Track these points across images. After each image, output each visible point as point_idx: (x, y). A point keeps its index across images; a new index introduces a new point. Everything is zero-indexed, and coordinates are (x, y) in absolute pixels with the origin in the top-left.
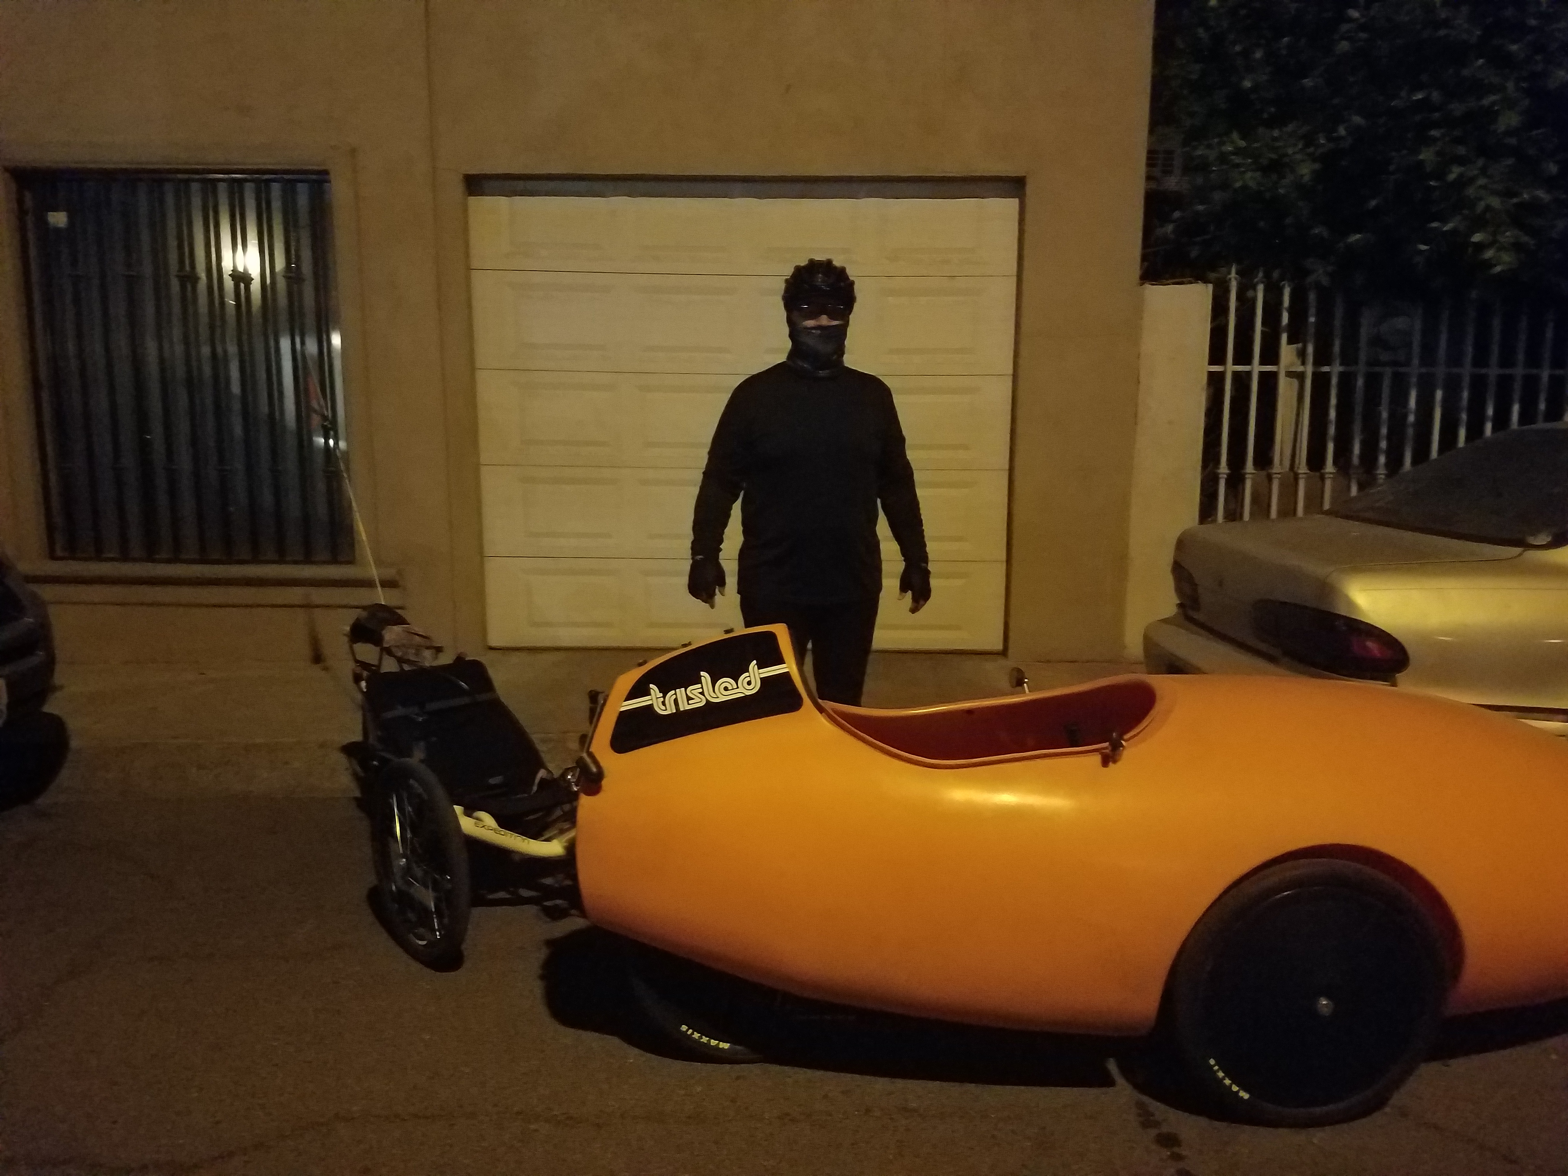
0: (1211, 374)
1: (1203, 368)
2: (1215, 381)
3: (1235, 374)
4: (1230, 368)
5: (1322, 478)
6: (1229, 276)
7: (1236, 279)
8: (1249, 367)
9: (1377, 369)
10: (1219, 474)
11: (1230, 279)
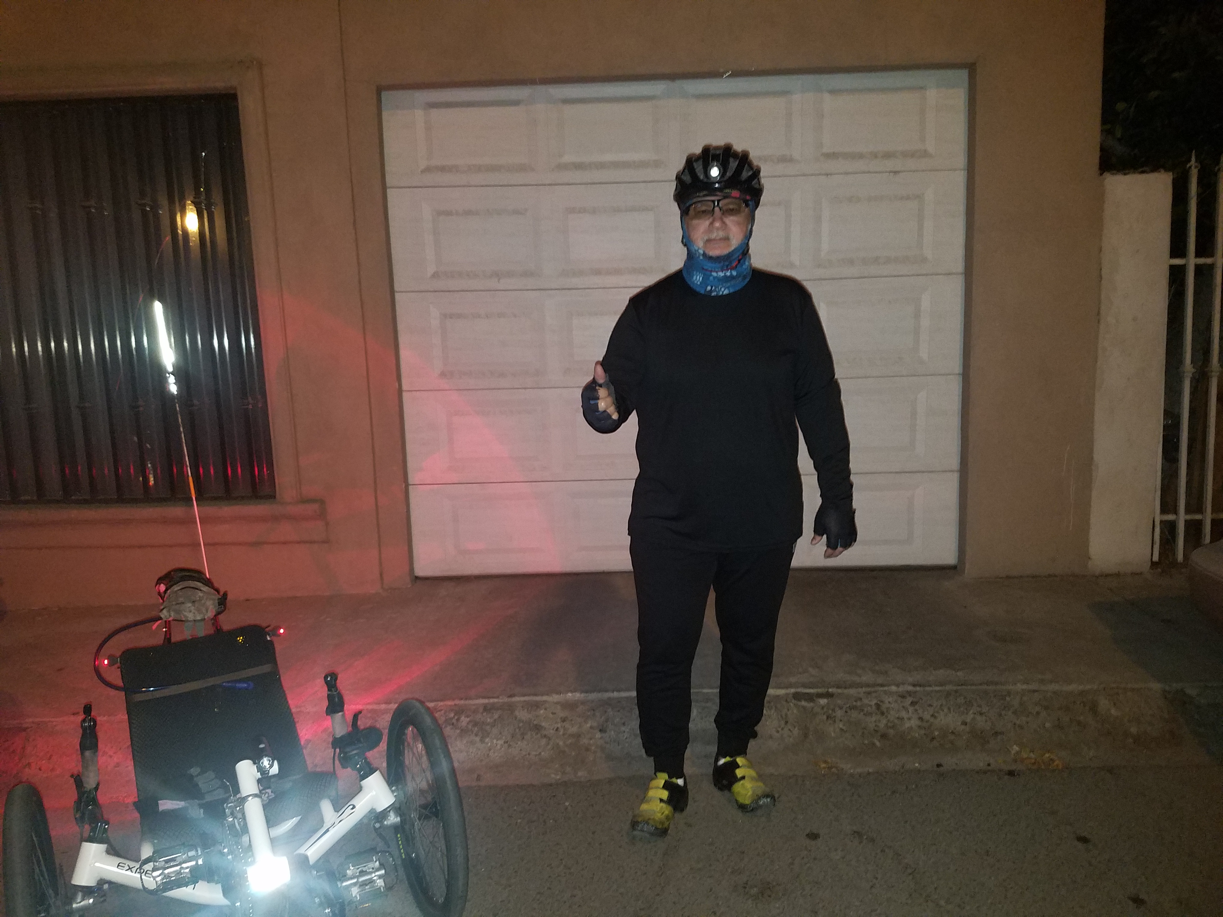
0: (1172, 268)
1: (1164, 261)
2: (1177, 273)
3: (1197, 266)
4: (1192, 261)
6: (1188, 166)
7: (1196, 167)
8: (1211, 259)
10: (1184, 373)
11: (1190, 167)
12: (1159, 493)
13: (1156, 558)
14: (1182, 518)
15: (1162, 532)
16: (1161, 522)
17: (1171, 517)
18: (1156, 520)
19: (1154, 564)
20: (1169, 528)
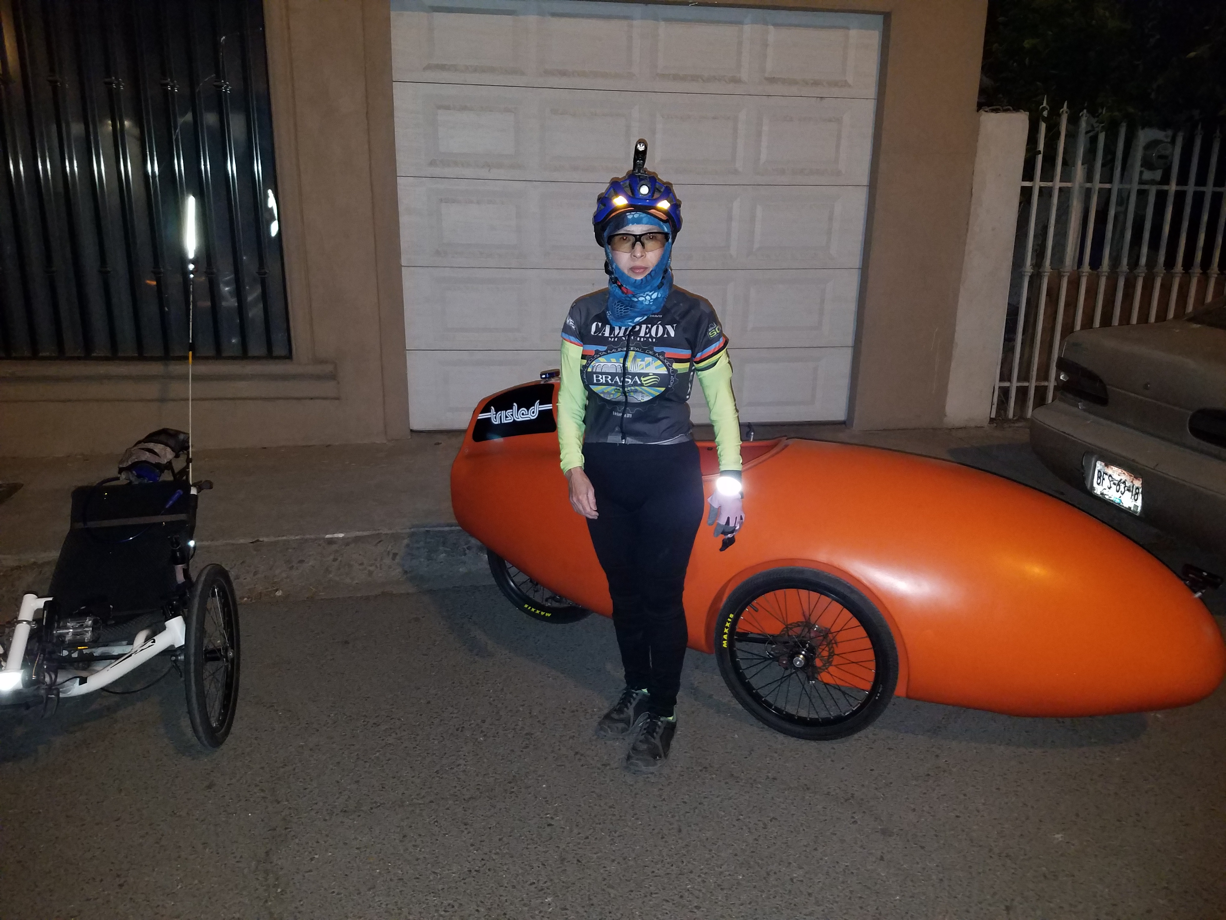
0: (1023, 189)
1: (1018, 183)
2: (1026, 193)
3: (1041, 188)
4: (1037, 184)
5: (1098, 277)
6: (1041, 108)
7: (1046, 109)
8: (1051, 183)
9: (1146, 187)
10: (1025, 272)
12: (999, 367)
13: (993, 416)
14: (1015, 384)
15: (999, 395)
16: (999, 387)
17: (1006, 384)
18: (995, 387)
19: (992, 420)
20: (1005, 393)
